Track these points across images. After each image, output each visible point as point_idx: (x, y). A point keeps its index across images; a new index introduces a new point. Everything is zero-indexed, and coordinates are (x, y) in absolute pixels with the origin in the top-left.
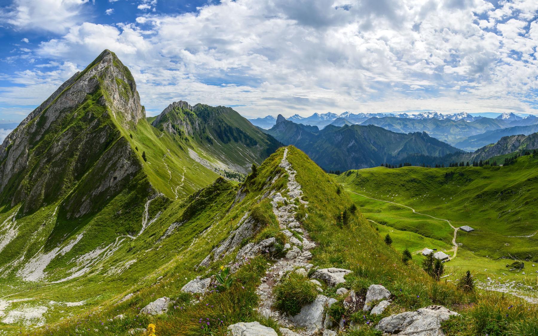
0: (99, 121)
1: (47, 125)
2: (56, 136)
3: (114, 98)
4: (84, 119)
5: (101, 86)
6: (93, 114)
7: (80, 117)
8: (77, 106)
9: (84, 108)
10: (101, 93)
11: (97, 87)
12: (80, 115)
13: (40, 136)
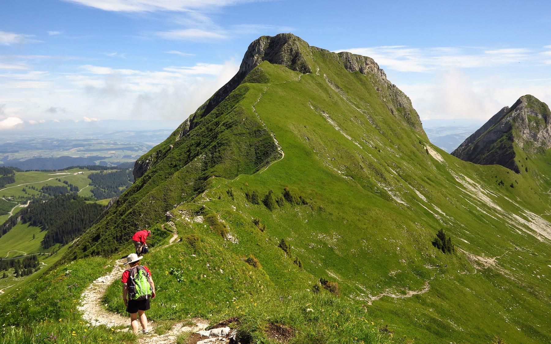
0: (507, 149)
1: (479, 150)
2: (483, 156)
3: (523, 133)
4: (500, 148)
5: (513, 127)
6: (505, 145)
7: (497, 147)
8: (496, 140)
9: (501, 142)
10: (512, 133)
11: (510, 128)
12: (497, 145)
13: (474, 156)
